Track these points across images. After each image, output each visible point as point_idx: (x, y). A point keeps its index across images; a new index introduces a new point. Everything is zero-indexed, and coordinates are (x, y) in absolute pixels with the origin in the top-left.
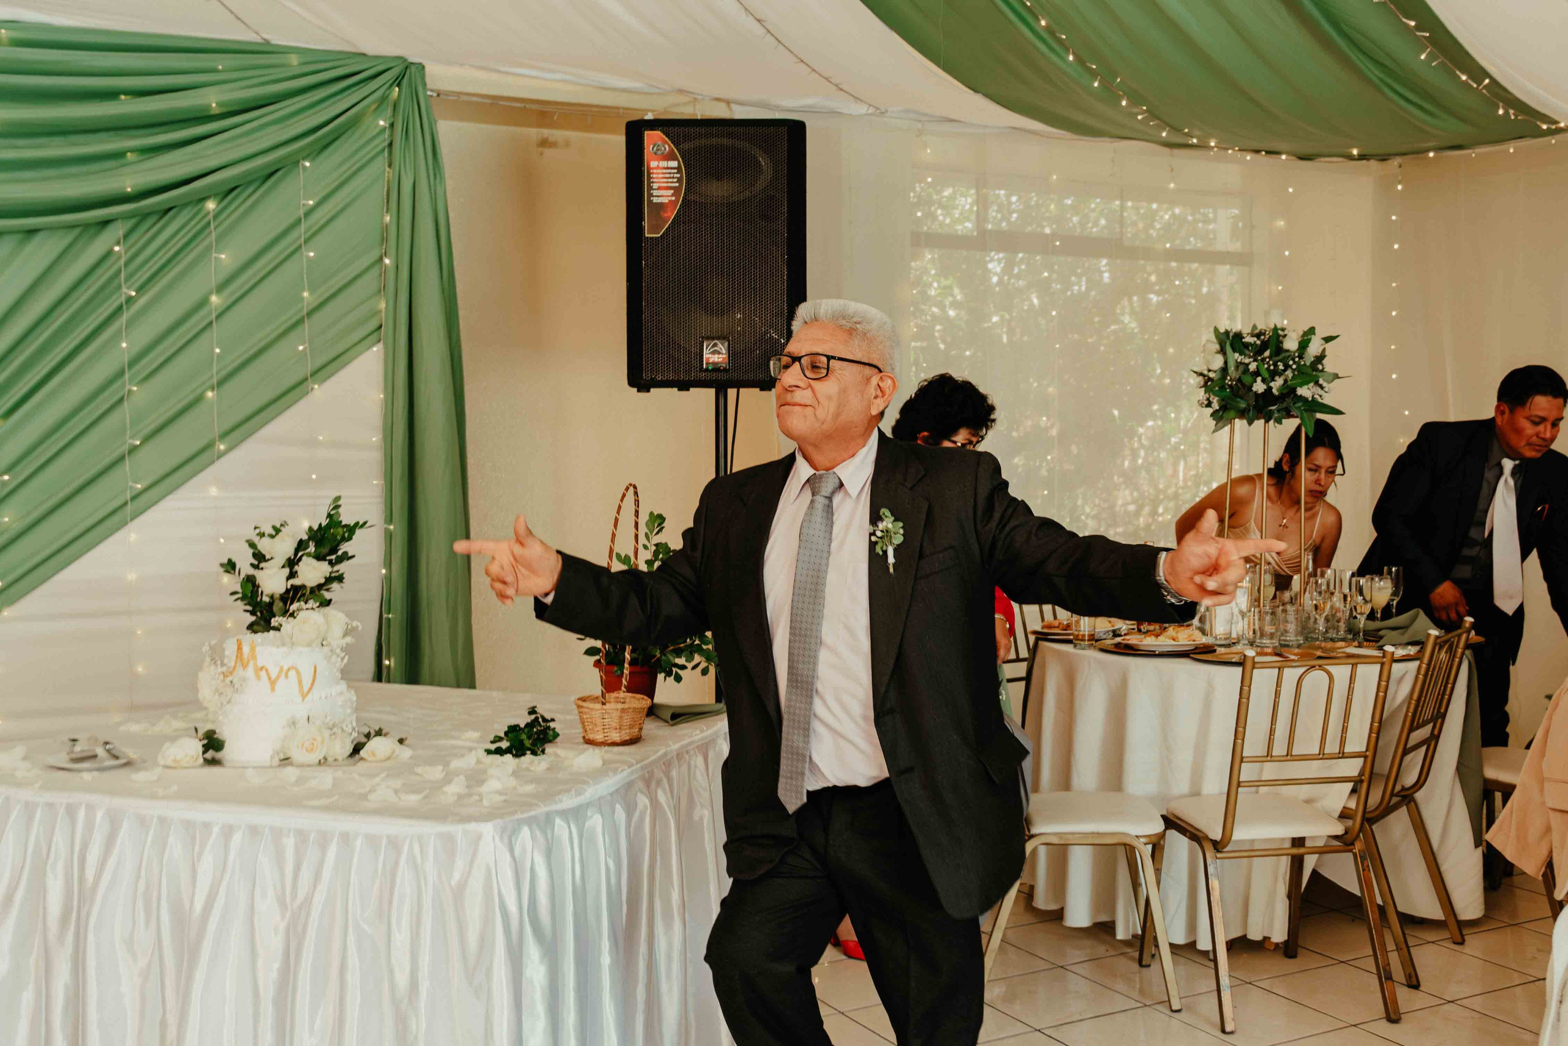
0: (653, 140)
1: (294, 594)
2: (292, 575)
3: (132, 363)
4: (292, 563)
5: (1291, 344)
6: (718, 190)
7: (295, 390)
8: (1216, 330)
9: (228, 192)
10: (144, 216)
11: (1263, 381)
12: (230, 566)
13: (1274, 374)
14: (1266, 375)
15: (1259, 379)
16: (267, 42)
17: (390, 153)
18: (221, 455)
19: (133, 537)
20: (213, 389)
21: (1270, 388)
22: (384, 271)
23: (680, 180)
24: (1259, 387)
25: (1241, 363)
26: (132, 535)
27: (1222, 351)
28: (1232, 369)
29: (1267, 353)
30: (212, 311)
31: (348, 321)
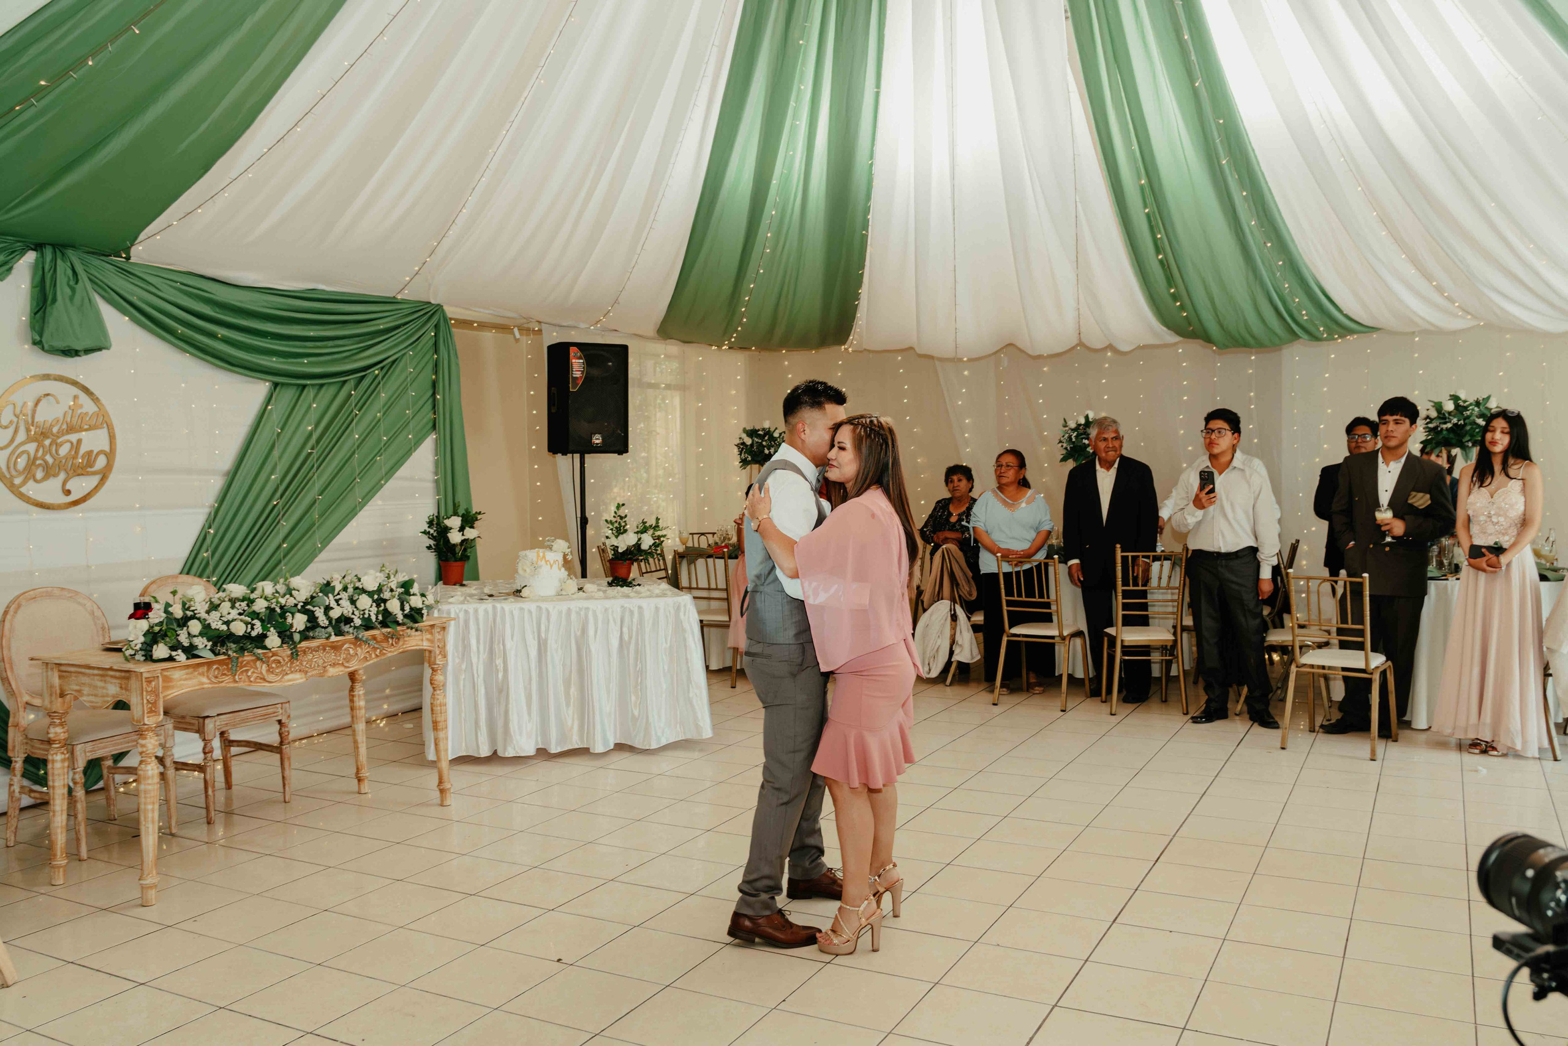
0: (573, 351)
6: (595, 372)
7: (407, 455)
9: (383, 366)
10: (358, 378)
11: (767, 449)
12: (426, 533)
13: (770, 447)
17: (436, 346)
19: (355, 524)
20: (381, 456)
22: (435, 400)
23: (584, 368)
25: (757, 442)
26: (353, 523)
27: (751, 437)
28: (755, 445)
29: (766, 438)
30: (379, 420)
31: (422, 423)
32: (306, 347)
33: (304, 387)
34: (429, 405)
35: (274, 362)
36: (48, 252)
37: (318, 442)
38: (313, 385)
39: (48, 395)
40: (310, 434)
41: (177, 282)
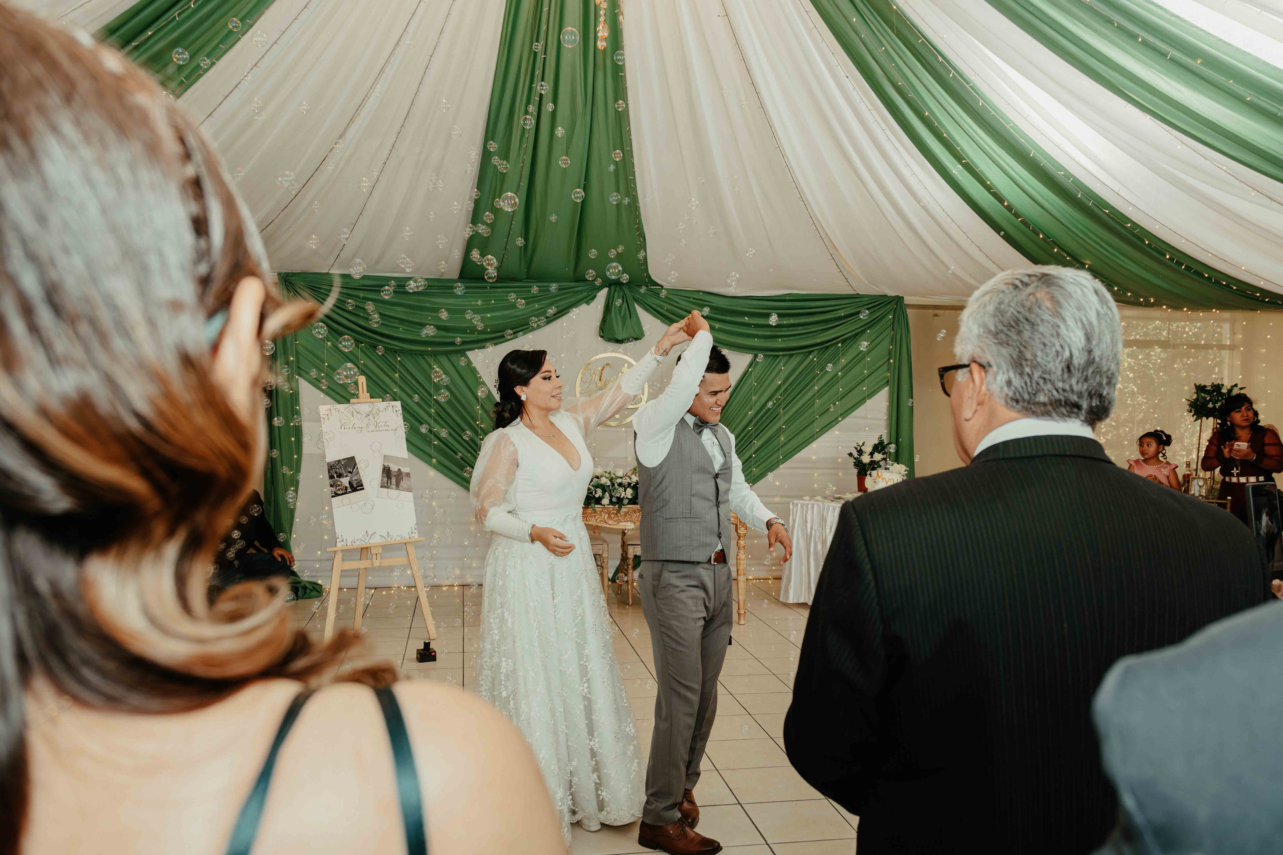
1: (872, 462)
2: (872, 457)
3: (818, 391)
4: (872, 454)
5: (1224, 391)
7: (862, 401)
8: (1195, 384)
9: (844, 341)
10: (822, 348)
11: (1212, 404)
12: (851, 455)
13: (1217, 402)
14: (1214, 401)
15: (1211, 403)
16: (858, 294)
17: (893, 326)
18: (840, 421)
20: (838, 401)
21: (1215, 406)
22: (890, 364)
24: (1211, 405)
25: (1204, 397)
26: (814, 445)
27: (1197, 393)
28: (1200, 399)
29: (1215, 394)
30: (839, 377)
31: (879, 379)
32: (781, 331)
33: (778, 356)
34: (885, 368)
35: (756, 342)
36: (613, 288)
37: (785, 391)
38: (784, 356)
39: (607, 364)
40: (780, 386)
41: (690, 298)
